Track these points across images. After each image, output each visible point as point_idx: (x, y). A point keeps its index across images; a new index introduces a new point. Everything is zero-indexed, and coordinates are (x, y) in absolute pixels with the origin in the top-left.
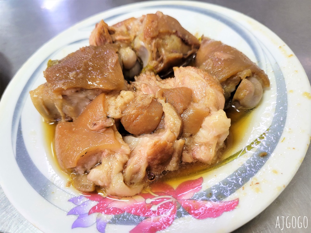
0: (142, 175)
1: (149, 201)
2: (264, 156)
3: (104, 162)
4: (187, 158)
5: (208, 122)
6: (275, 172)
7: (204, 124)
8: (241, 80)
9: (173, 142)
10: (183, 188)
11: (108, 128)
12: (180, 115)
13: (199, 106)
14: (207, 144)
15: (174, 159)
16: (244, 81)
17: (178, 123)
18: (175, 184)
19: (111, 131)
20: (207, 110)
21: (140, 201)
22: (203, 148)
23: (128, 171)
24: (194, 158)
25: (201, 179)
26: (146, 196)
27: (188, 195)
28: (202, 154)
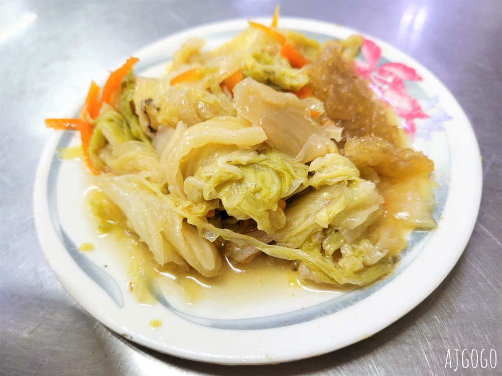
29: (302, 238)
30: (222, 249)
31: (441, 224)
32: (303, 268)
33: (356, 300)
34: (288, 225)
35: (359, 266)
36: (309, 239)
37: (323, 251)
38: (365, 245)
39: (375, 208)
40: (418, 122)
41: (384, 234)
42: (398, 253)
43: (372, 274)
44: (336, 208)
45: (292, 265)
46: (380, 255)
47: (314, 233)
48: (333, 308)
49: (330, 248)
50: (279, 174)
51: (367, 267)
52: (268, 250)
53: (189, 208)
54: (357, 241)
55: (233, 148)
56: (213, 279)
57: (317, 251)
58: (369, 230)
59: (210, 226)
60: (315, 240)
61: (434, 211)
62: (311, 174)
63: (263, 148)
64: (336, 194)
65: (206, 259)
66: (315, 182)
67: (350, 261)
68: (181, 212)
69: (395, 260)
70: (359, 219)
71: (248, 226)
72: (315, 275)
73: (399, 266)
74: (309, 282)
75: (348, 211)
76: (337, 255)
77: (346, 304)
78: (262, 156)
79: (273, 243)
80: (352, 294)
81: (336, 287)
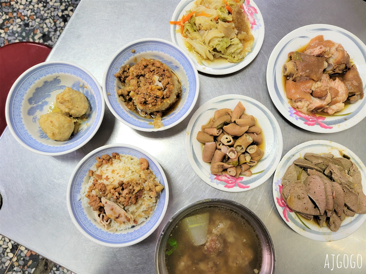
0: (311, 110)
1: (309, 117)
2: (346, 120)
3: (303, 102)
4: (325, 111)
5: (338, 104)
6: (346, 125)
7: (336, 104)
8: (355, 95)
9: (325, 105)
10: (319, 118)
11: (309, 93)
12: (332, 99)
13: (338, 99)
14: (333, 110)
15: (322, 109)
16: (356, 96)
17: (330, 101)
18: (318, 116)
19: (309, 94)
20: (340, 101)
21: (307, 116)
22: (331, 110)
23: (309, 107)
24: (327, 111)
25: (325, 118)
26: (309, 115)
27: (320, 120)
28: (330, 112)
29: (229, 54)
30: (214, 55)
31: (253, 51)
32: (228, 59)
33: (236, 65)
34: (227, 51)
35: (238, 59)
36: (230, 54)
37: (232, 56)
38: (239, 55)
39: (242, 49)
40: (254, 25)
41: (243, 53)
42: (245, 57)
43: (239, 61)
44: (235, 49)
45: (226, 59)
46: (241, 57)
47: (231, 53)
48: (233, 66)
49: (233, 56)
50: (226, 43)
51: (239, 59)
52: (222, 56)
53: (210, 49)
54: (238, 55)
55: (218, 37)
56: (212, 61)
57: (231, 56)
58: (240, 53)
59: (213, 52)
60: (231, 54)
61: (252, 49)
62: (231, 42)
63: (223, 37)
64: (235, 46)
65: (211, 57)
66: (232, 43)
67: (236, 59)
68: (208, 49)
69: (244, 58)
70: (239, 51)
71: (220, 52)
72: (230, 61)
73: (244, 59)
74: (229, 62)
75: (237, 50)
76: (234, 57)
77: (235, 65)
78: (223, 39)
79: (223, 55)
80: (236, 64)
81: (233, 63)
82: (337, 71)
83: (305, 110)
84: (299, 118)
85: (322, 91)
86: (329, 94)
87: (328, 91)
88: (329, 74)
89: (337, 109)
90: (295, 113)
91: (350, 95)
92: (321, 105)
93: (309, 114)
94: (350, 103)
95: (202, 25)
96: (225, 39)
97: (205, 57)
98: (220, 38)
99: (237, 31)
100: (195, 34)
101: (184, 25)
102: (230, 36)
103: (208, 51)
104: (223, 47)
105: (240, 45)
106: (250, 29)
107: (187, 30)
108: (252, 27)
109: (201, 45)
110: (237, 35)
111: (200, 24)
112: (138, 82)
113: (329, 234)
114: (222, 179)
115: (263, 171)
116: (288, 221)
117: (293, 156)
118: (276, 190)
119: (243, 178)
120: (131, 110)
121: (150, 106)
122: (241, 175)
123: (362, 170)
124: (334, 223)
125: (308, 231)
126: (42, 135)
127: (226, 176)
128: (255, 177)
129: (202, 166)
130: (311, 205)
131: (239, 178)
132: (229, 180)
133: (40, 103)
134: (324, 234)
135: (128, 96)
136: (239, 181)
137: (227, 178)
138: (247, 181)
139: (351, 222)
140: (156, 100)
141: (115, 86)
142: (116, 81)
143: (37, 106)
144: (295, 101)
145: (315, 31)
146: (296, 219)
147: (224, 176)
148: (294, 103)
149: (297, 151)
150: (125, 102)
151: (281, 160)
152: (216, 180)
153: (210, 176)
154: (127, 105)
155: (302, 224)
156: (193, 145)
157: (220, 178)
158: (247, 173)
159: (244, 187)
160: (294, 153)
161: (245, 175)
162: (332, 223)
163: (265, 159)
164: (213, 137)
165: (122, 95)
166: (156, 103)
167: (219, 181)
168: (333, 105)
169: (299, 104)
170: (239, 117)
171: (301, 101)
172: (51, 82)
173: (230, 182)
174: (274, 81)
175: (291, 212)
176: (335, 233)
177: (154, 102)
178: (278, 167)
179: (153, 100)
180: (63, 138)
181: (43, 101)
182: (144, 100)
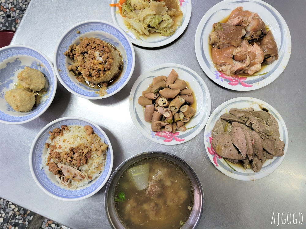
0: (234, 72)
1: (233, 78)
2: (264, 78)
3: (226, 66)
4: (246, 72)
5: (256, 66)
6: (264, 83)
7: (254, 66)
8: (270, 56)
9: (245, 67)
10: (241, 78)
11: (231, 57)
12: (250, 61)
13: (256, 61)
14: (252, 71)
15: (243, 71)
17: (249, 63)
18: (240, 77)
20: (257, 63)
21: (231, 77)
22: (251, 71)
23: (232, 70)
25: (246, 78)
27: (242, 80)
28: (250, 72)
29: (161, 29)
30: (149, 31)
31: (183, 25)
32: (161, 33)
33: (169, 38)
34: (159, 27)
35: (170, 33)
36: (162, 29)
37: (164, 31)
38: (171, 29)
39: (172, 24)
40: (182, 2)
41: (174, 28)
42: (176, 30)
44: (166, 24)
45: (160, 33)
46: (173, 31)
47: (163, 28)
48: (166, 39)
49: (165, 30)
50: (158, 19)
51: (171, 33)
53: (145, 25)
54: (169, 29)
55: (151, 15)
56: (148, 36)
57: (163, 31)
58: (171, 27)
59: (148, 28)
60: (163, 29)
61: (182, 23)
62: (163, 18)
63: (155, 15)
64: (166, 21)
65: (147, 33)
67: (168, 32)
69: (175, 31)
70: (170, 26)
71: (154, 28)
72: (163, 35)
73: (175, 32)
75: (168, 25)
77: (168, 38)
79: (157, 30)
80: (168, 37)
81: (166, 36)
82: (255, 37)
83: (228, 72)
84: (224, 80)
85: (242, 55)
86: (248, 58)
87: (247, 55)
88: (248, 40)
89: (256, 69)
90: (220, 76)
91: (267, 57)
92: (241, 67)
93: (233, 76)
94: (267, 64)
95: (136, 5)
96: (157, 16)
97: (141, 33)
98: (152, 15)
99: (167, 9)
100: (132, 14)
101: (121, 6)
102: (161, 13)
103: (143, 27)
104: (155, 23)
105: (171, 20)
106: (179, 6)
107: (125, 10)
108: (181, 4)
109: (137, 23)
110: (167, 12)
111: (135, 5)
112: (83, 58)
113: (252, 174)
114: (162, 135)
115: (196, 126)
116: (218, 166)
117: (220, 112)
118: (207, 141)
119: (179, 133)
120: (81, 82)
121: (94, 78)
122: (178, 130)
123: (279, 119)
124: (256, 165)
125: (235, 173)
126: (9, 108)
127: (165, 132)
128: (189, 132)
129: (144, 125)
130: (235, 151)
131: (175, 133)
132: (167, 135)
133: (6, 82)
134: (248, 174)
135: (77, 71)
136: (176, 136)
137: (166, 134)
138: (183, 135)
139: (271, 164)
140: (99, 73)
141: (65, 63)
142: (66, 59)
143: (4, 84)
144: (220, 66)
145: (235, 4)
146: (224, 164)
147: (163, 132)
148: (219, 67)
149: (223, 108)
150: (75, 76)
151: (210, 116)
152: (156, 136)
153: (151, 133)
154: (78, 78)
155: (230, 168)
156: (136, 108)
157: (160, 134)
158: (182, 128)
159: (180, 141)
160: (221, 109)
161: (180, 130)
162: (255, 165)
163: (197, 116)
164: (152, 100)
165: (71, 70)
166: (99, 75)
167: (159, 137)
168: (252, 66)
169: (223, 68)
170: (172, 82)
171: (225, 65)
172: (13, 63)
173: (168, 137)
174: (202, 49)
175: (220, 158)
176: (257, 173)
177: (97, 74)
178: (208, 121)
179: (96, 73)
180: (26, 109)
181: (8, 79)
182: (88, 73)
